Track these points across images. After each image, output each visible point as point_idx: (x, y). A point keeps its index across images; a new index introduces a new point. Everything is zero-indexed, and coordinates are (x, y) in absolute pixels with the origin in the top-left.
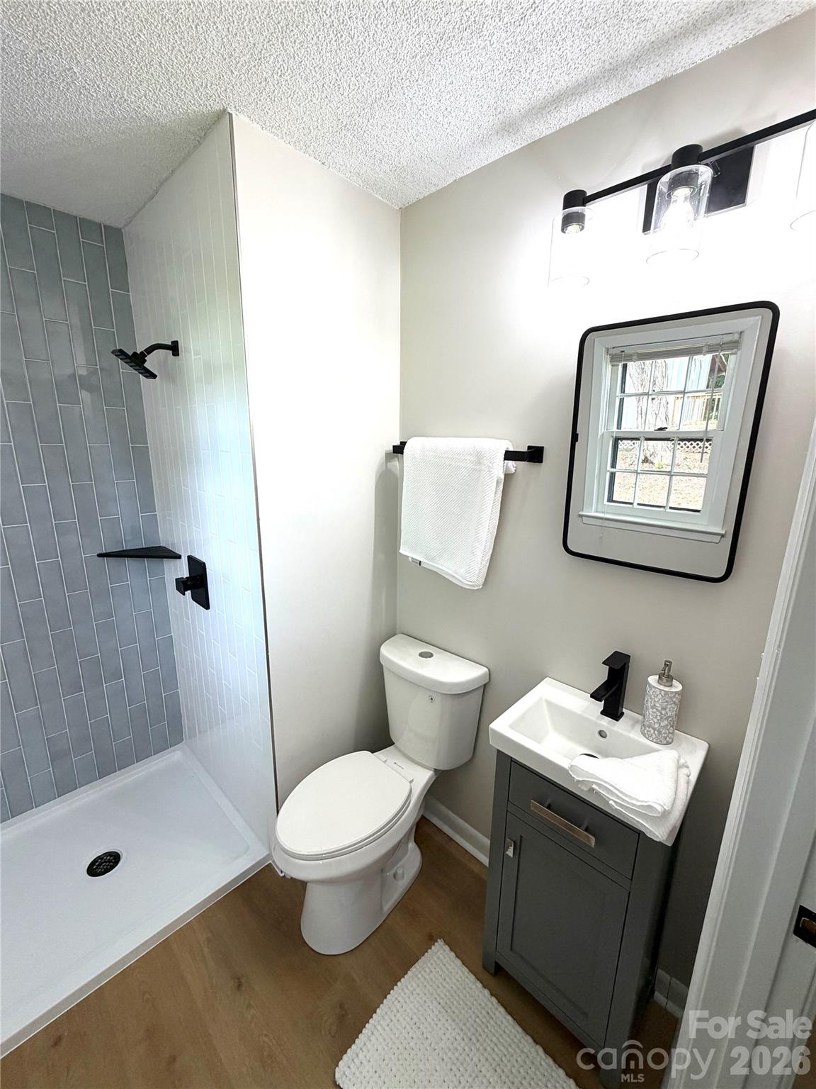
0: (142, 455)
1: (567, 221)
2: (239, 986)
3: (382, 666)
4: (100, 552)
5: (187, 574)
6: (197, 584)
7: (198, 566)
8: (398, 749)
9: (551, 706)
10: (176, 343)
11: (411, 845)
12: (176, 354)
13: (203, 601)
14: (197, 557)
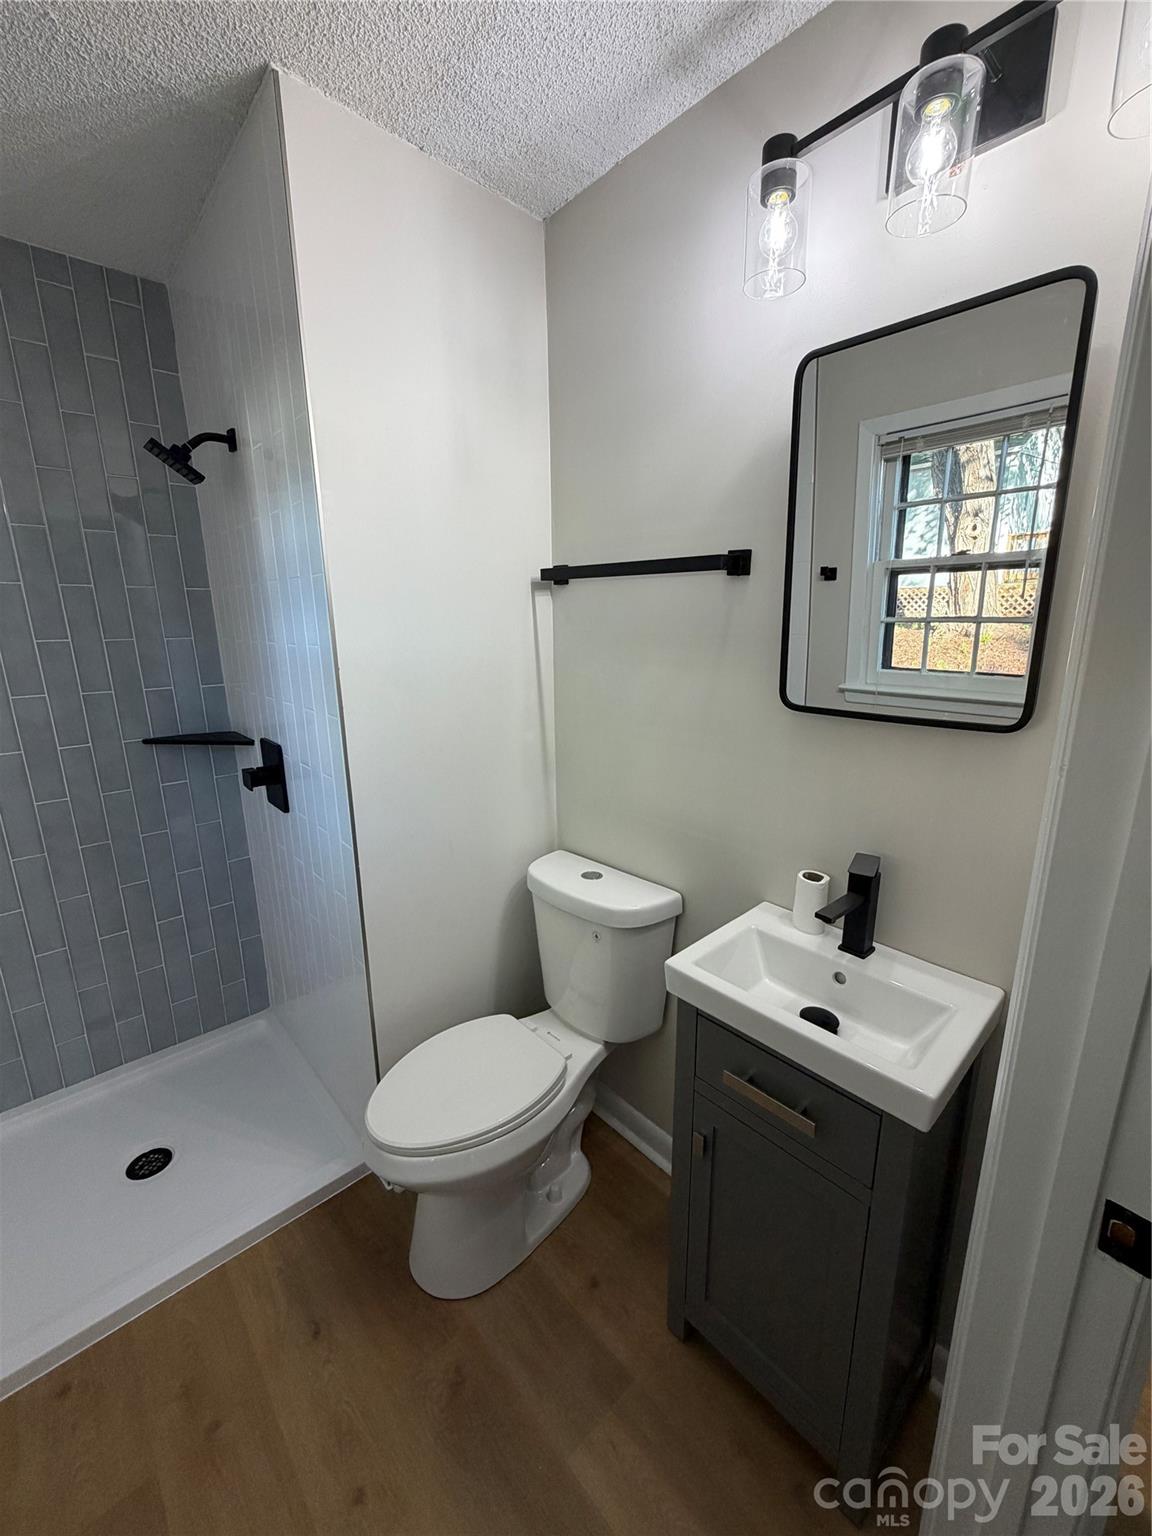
0: (202, 603)
2: (317, 1333)
3: (530, 894)
4: (148, 737)
5: (260, 764)
6: (272, 776)
7: (273, 753)
8: (556, 1015)
9: (765, 939)
10: (232, 432)
11: (576, 1155)
12: (233, 447)
13: (281, 801)
14: (271, 738)
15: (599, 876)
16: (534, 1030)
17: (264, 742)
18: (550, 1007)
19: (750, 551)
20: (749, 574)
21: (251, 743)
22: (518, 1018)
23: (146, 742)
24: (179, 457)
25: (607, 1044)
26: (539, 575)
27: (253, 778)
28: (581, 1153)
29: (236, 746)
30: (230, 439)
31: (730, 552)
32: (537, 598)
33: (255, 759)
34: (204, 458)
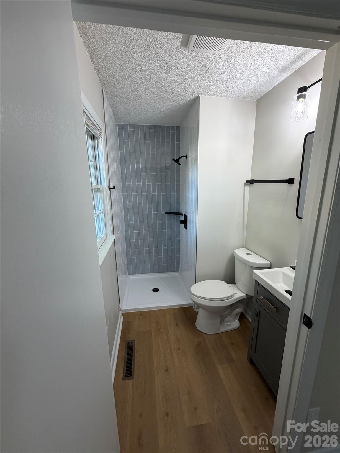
0: (178, 186)
1: (299, 98)
2: (177, 325)
3: (234, 256)
5: (184, 219)
6: (185, 222)
7: (186, 217)
8: (236, 286)
9: (284, 274)
10: (187, 155)
11: (237, 321)
12: (186, 158)
13: (186, 227)
14: (186, 214)
15: (251, 254)
16: (230, 287)
17: (185, 215)
18: (235, 284)
19: (294, 179)
20: (293, 184)
21: (183, 215)
22: (227, 284)
23: (166, 213)
24: (177, 161)
25: (247, 294)
26: (246, 182)
27: (182, 222)
28: (238, 321)
29: (180, 216)
30: (186, 157)
31: (289, 178)
32: (245, 187)
33: (182, 218)
34: (182, 161)
